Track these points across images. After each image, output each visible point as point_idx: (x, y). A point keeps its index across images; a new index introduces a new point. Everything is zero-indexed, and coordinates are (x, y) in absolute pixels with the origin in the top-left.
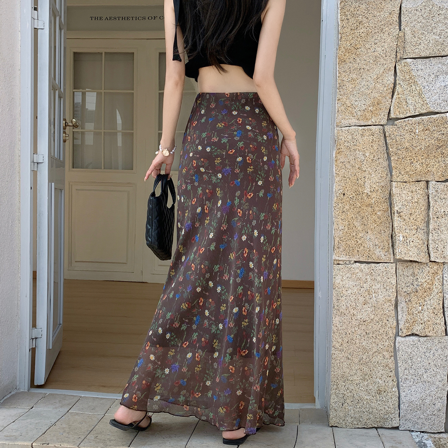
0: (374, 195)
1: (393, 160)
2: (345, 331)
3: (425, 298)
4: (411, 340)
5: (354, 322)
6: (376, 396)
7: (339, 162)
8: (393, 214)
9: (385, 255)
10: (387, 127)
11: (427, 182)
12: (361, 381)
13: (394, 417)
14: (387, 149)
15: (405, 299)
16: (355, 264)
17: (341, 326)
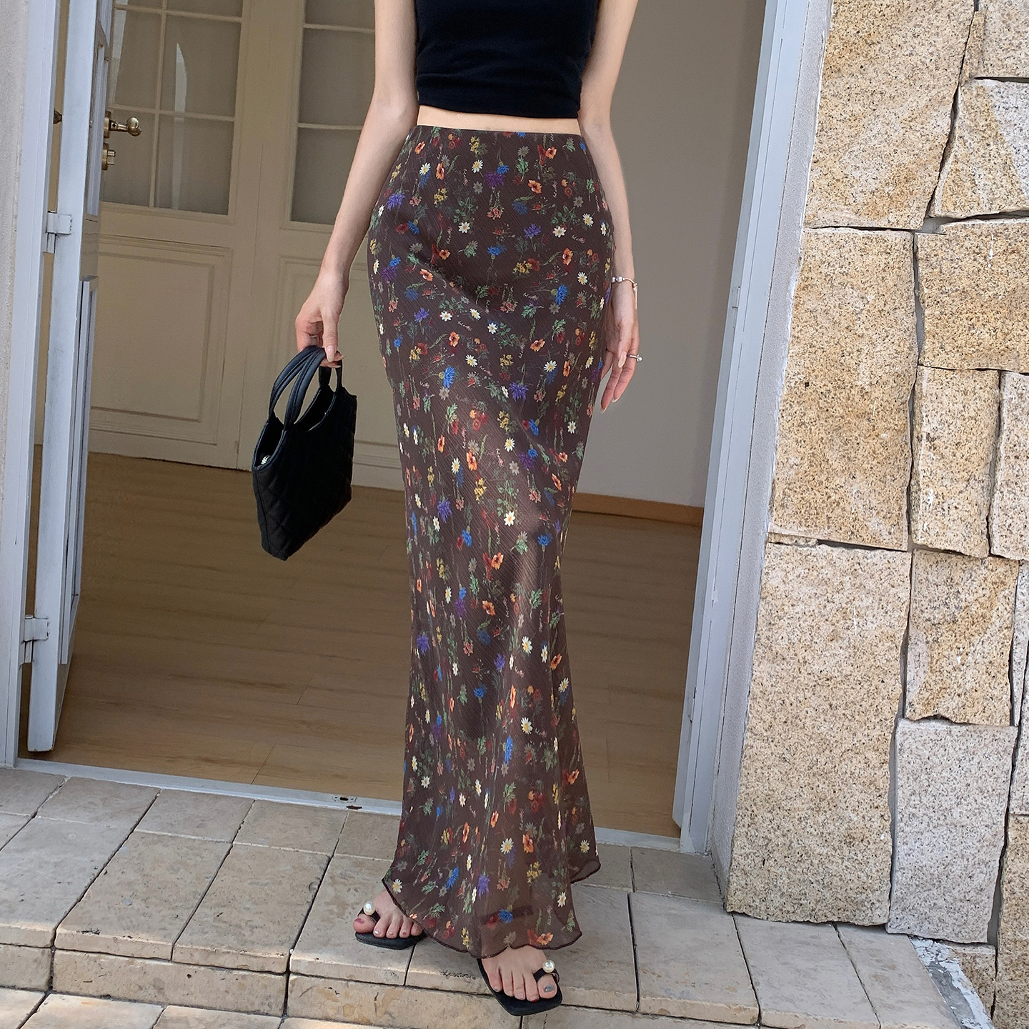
0: (877, 393)
1: (929, 315)
2: (781, 696)
3: (972, 638)
4: (932, 730)
5: (803, 679)
6: (841, 848)
7: (802, 309)
8: (915, 440)
9: (890, 533)
10: (924, 236)
11: (1001, 373)
12: (809, 812)
13: (879, 901)
14: (917, 286)
15: (925, 637)
16: (817, 547)
17: (772, 685)
